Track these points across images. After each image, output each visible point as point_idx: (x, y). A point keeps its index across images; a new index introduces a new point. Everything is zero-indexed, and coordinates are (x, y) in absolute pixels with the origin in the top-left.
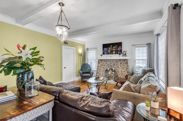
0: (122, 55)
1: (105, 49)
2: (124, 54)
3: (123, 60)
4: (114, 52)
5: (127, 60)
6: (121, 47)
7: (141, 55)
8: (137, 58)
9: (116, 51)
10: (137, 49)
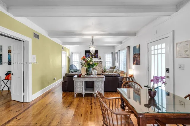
0: (98, 58)
1: (87, 54)
2: (100, 58)
3: (99, 62)
4: (93, 57)
5: (101, 62)
6: (98, 53)
7: (108, 59)
8: (106, 61)
9: (94, 56)
10: (106, 55)
